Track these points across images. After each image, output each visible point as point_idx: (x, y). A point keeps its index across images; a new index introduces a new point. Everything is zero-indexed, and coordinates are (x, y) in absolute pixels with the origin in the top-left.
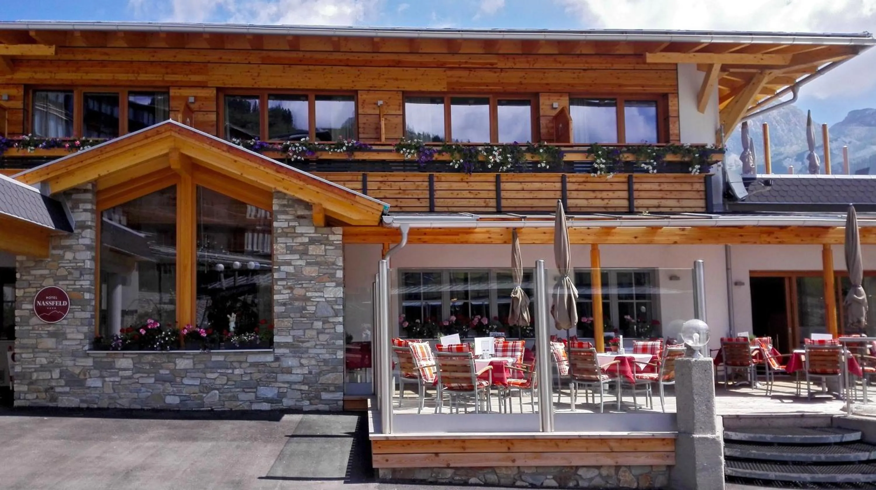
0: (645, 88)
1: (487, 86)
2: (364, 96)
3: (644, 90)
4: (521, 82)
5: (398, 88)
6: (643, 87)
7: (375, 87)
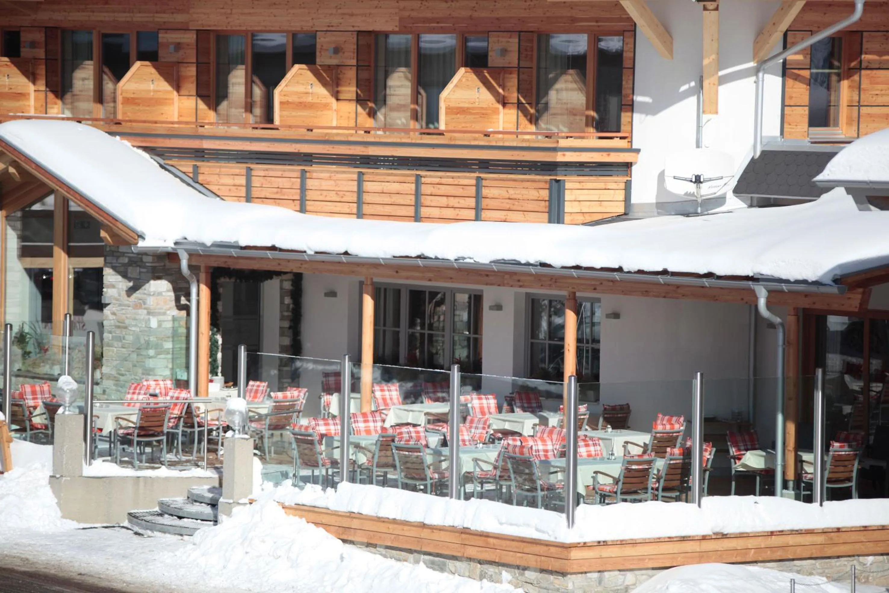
0: (600, 24)
1: (438, 23)
2: (322, 39)
3: (599, 26)
4: (471, 16)
5: (353, 26)
6: (597, 22)
7: (332, 26)
